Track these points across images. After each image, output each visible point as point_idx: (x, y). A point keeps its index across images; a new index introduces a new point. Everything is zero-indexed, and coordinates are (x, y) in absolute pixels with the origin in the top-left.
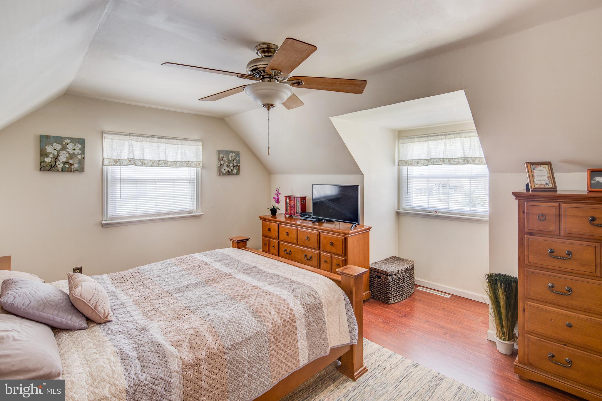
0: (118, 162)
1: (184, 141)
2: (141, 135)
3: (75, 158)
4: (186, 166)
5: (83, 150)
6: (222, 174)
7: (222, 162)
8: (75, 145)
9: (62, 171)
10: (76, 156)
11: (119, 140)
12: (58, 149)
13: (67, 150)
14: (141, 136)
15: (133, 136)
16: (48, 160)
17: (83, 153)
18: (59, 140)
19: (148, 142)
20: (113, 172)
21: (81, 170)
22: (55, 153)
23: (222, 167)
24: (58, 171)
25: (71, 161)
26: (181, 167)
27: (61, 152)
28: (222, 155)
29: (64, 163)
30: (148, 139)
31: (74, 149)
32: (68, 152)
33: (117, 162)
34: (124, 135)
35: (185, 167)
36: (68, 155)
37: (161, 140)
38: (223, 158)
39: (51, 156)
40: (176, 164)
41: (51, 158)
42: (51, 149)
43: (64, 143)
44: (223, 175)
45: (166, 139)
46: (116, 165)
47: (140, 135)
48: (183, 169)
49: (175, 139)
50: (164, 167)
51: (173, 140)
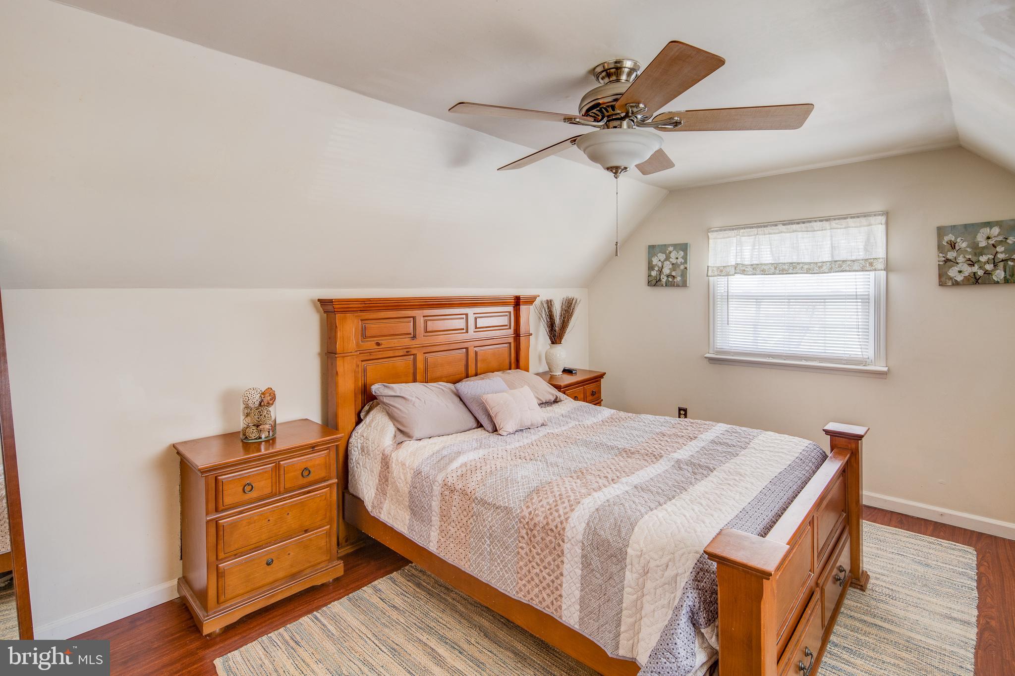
0: (723, 271)
1: (837, 221)
2: (756, 225)
3: (677, 269)
4: (837, 270)
5: (685, 258)
6: (950, 283)
7: (951, 255)
8: (678, 253)
9: (666, 286)
10: (679, 266)
11: (724, 238)
12: (662, 260)
13: (671, 260)
14: (754, 227)
15: (742, 228)
16: (654, 273)
17: (686, 262)
18: (663, 248)
19: (767, 234)
20: (720, 284)
21: (684, 284)
22: (660, 264)
23: (950, 267)
24: (662, 286)
25: (674, 274)
26: (830, 272)
27: (665, 262)
28: (951, 237)
29: (668, 276)
30: (766, 230)
31: (677, 258)
32: (671, 262)
33: (721, 271)
34: (730, 230)
35: (836, 272)
36: (671, 266)
37: (789, 227)
38: (953, 245)
39: (656, 269)
40: (820, 267)
41: (657, 271)
42: (656, 260)
43: (668, 252)
44: (953, 285)
45: (798, 223)
46: (720, 276)
47: (754, 225)
48: (833, 276)
49: (816, 221)
50: (792, 274)
51: (812, 224)
